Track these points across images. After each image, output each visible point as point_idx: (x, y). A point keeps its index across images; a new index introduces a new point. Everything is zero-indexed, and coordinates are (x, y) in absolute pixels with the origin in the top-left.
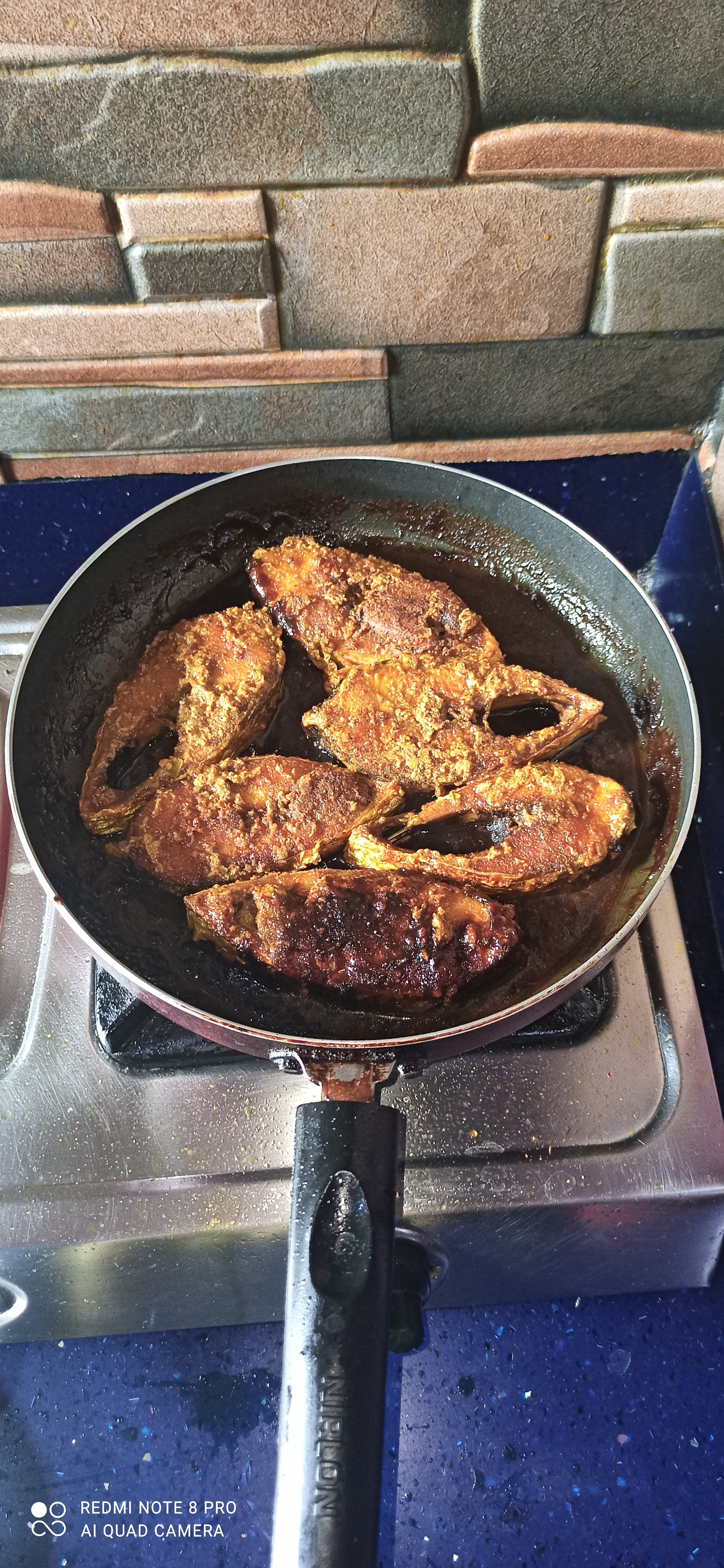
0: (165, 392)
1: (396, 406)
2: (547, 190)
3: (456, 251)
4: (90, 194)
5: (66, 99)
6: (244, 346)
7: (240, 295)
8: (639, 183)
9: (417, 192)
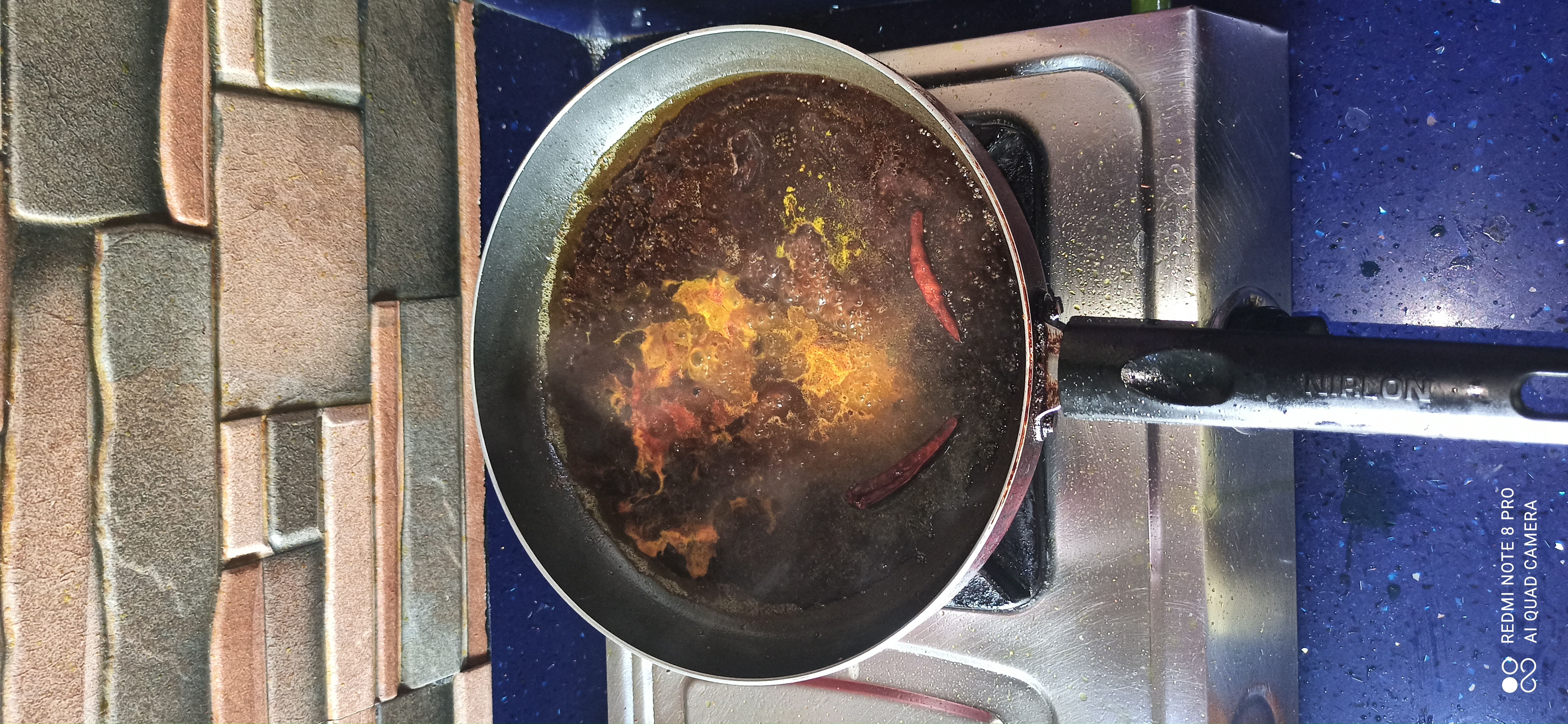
0: (408, 513)
1: (425, 293)
2: (223, 149)
3: (280, 236)
4: (221, 583)
5: (136, 605)
6: (366, 438)
7: (318, 441)
8: (217, 59)
9: (224, 275)
